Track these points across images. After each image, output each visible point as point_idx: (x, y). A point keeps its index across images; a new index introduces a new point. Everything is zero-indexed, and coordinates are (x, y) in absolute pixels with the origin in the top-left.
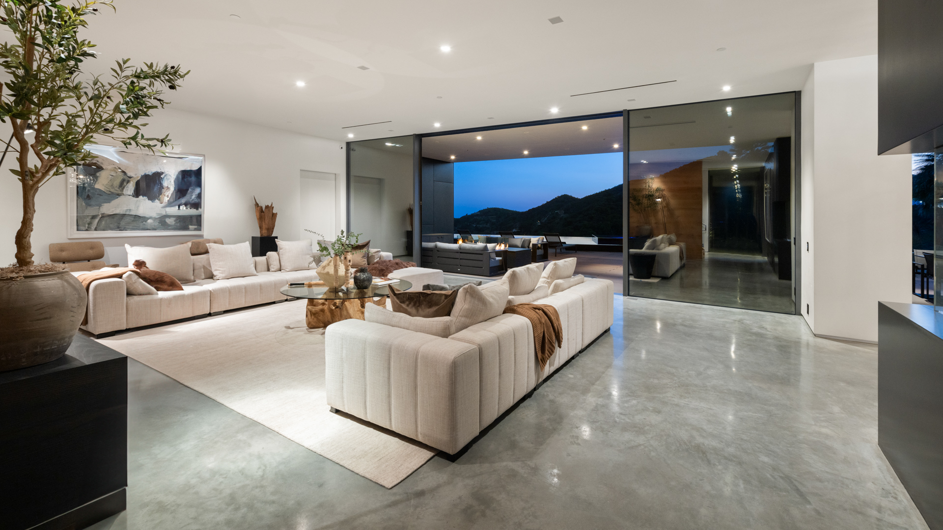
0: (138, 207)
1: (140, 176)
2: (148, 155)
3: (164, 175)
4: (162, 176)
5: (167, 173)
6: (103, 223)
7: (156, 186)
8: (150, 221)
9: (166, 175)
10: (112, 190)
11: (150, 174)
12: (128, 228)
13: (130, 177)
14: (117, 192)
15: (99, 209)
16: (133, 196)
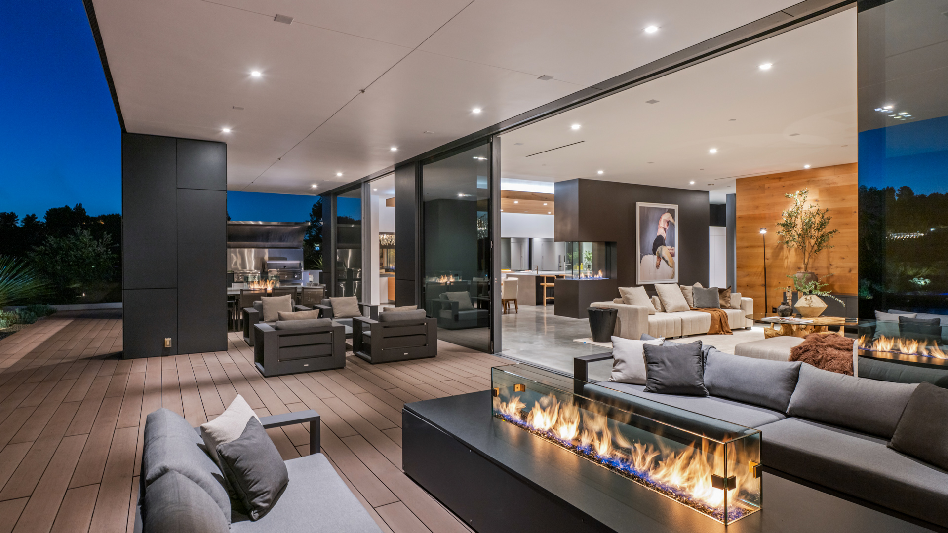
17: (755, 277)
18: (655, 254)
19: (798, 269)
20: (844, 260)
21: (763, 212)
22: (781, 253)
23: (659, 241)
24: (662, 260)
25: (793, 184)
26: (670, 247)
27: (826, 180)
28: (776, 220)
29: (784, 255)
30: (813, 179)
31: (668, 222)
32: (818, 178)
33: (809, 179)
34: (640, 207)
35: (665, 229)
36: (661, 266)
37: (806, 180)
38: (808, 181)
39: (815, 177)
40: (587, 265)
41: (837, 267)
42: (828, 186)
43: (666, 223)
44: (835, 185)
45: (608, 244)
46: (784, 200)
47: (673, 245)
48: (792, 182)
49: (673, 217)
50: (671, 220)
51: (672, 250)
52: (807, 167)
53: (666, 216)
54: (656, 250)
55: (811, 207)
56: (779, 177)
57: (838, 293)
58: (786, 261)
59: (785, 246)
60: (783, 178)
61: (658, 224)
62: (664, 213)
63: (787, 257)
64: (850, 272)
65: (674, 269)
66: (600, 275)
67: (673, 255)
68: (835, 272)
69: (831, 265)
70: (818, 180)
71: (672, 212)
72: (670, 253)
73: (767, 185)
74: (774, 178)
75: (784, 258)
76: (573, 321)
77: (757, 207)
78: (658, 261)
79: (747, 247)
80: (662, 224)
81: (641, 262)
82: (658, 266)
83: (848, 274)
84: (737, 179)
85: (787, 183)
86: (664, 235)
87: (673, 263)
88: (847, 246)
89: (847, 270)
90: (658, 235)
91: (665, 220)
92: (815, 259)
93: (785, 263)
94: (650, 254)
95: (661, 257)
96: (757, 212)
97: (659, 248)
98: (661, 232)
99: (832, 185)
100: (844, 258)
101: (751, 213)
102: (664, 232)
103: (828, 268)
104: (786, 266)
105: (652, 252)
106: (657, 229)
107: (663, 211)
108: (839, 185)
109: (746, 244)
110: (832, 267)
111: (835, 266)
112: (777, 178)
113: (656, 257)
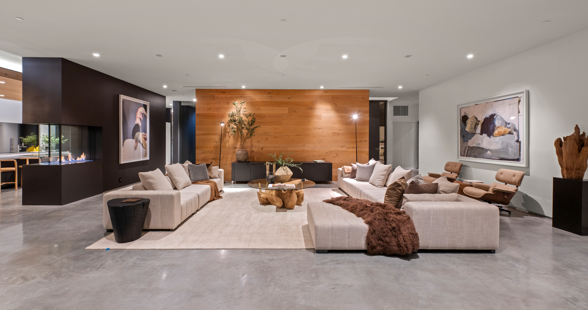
0: (483, 141)
1: (483, 119)
2: (487, 103)
3: (496, 116)
4: (495, 117)
5: (498, 114)
6: (469, 152)
7: (491, 125)
8: (488, 152)
9: (497, 116)
10: (472, 131)
11: (488, 117)
12: (479, 157)
13: (479, 121)
14: (473, 132)
15: (467, 143)
16: (480, 134)
17: (208, 154)
18: (134, 139)
19: (234, 149)
20: (259, 143)
21: (213, 113)
22: (225, 139)
23: (136, 128)
24: (139, 143)
25: (232, 97)
26: (144, 133)
27: (250, 97)
28: (221, 118)
29: (227, 140)
30: (243, 95)
31: (143, 114)
32: (245, 95)
33: (241, 95)
34: (123, 99)
35: (140, 119)
36: (138, 148)
37: (239, 95)
38: (241, 96)
39: (244, 95)
40: (44, 147)
41: (256, 147)
42: (251, 100)
43: (141, 115)
44: (255, 100)
45: (91, 129)
46: (226, 106)
47: (146, 132)
48: (231, 96)
49: (146, 111)
50: (145, 113)
51: (145, 135)
52: (244, 87)
53: (141, 110)
54: (135, 135)
55: (244, 112)
56: (224, 91)
57: (256, 161)
58: (228, 143)
59: (227, 134)
60: (226, 92)
61: (136, 115)
62: (140, 107)
63: (228, 141)
64: (262, 149)
65: (146, 150)
66: (82, 158)
67: (146, 139)
68: (255, 149)
69: (252, 145)
70: (246, 97)
71: (145, 106)
72: (144, 137)
73: (216, 96)
74: (221, 92)
75: (227, 141)
76: (55, 211)
77: (210, 109)
78: (136, 144)
79: (203, 135)
80: (139, 115)
81: (123, 145)
82: (135, 148)
83: (261, 151)
84: (196, 90)
85: (229, 96)
86: (140, 124)
87: (146, 145)
88: (261, 135)
89: (261, 148)
90: (136, 123)
91: (141, 112)
92: (244, 142)
93: (227, 145)
94: (130, 138)
95: (138, 141)
96: (210, 112)
97: (137, 134)
98: (138, 121)
99: (253, 100)
100: (259, 142)
101: (206, 112)
102: (140, 122)
103: (251, 147)
104: (227, 147)
105: (132, 137)
106: (135, 119)
107: (139, 105)
108: (257, 100)
109: (202, 133)
110: (253, 147)
111: (254, 146)
112: (222, 92)
113: (134, 140)
